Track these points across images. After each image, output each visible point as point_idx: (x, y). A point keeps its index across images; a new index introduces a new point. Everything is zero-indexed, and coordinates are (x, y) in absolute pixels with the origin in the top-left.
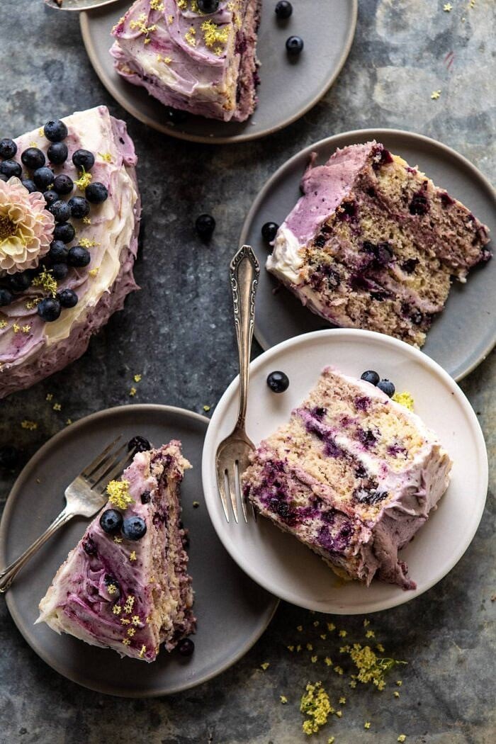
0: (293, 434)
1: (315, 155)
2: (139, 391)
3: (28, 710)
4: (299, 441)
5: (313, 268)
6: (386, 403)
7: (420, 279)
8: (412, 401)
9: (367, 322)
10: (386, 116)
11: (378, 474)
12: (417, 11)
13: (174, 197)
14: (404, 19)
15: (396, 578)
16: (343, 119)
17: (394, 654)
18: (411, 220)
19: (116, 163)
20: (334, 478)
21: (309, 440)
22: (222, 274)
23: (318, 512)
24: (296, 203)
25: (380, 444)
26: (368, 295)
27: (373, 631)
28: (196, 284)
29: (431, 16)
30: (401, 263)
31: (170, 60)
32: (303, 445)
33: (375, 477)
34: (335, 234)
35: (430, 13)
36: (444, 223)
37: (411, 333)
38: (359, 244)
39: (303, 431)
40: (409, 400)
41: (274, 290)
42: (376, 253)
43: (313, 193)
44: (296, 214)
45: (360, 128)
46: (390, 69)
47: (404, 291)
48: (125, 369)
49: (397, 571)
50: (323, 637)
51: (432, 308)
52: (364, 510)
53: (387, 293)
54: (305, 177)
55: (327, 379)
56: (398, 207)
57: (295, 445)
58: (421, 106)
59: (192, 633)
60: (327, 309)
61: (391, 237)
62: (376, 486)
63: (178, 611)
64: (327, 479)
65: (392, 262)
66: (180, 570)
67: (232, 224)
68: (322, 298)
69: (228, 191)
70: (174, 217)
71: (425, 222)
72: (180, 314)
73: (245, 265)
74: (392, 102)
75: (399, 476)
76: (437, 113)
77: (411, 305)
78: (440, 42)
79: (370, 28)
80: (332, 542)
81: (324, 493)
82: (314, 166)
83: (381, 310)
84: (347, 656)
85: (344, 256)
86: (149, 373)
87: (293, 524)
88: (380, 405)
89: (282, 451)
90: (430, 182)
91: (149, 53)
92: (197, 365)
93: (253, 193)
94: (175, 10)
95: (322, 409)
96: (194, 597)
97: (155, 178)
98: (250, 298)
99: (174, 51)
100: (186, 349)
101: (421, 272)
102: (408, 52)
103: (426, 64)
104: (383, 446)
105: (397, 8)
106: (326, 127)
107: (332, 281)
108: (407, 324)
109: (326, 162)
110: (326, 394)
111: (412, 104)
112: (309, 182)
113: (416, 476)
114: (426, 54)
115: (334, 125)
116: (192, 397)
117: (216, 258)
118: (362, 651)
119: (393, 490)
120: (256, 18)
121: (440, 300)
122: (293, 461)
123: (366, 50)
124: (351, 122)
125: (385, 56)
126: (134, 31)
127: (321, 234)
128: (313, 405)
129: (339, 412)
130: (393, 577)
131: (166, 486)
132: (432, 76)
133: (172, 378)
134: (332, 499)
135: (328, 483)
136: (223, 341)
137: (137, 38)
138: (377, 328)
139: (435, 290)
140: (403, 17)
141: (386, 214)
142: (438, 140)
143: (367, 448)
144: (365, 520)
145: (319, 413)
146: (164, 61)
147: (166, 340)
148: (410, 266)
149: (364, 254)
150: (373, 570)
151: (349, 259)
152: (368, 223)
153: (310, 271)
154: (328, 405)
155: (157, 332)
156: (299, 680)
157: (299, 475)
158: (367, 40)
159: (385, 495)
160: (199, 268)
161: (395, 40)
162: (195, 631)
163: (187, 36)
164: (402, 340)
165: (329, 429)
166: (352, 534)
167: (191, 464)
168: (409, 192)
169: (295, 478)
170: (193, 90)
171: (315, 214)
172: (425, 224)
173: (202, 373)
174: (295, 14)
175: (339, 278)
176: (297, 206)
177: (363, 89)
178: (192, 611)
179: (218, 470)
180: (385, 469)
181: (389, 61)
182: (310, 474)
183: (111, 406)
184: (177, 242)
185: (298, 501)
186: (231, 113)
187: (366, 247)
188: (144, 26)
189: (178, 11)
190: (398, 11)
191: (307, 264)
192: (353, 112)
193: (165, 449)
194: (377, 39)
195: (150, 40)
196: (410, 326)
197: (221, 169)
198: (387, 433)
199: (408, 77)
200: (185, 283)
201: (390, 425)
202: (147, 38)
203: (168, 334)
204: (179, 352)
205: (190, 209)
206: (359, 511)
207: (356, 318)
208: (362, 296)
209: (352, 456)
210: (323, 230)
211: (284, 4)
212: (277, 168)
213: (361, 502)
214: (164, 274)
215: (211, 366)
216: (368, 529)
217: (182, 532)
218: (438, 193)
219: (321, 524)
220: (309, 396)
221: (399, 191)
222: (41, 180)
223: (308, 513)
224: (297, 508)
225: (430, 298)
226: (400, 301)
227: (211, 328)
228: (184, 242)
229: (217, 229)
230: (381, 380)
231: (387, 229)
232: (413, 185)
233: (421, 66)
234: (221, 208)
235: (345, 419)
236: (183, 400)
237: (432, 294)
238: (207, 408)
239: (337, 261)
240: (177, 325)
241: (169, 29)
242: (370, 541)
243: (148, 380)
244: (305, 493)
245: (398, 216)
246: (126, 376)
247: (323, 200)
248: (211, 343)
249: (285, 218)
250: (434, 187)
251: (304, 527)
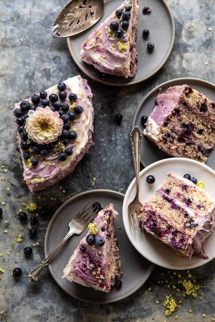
0: (157, 200)
1: (160, 89)
2: (95, 184)
3: (59, 309)
4: (160, 203)
5: (163, 135)
6: (195, 187)
7: (205, 137)
8: (204, 185)
9: (184, 154)
10: (187, 72)
11: (194, 216)
12: (198, 31)
13: (106, 107)
14: (193, 34)
15: (200, 255)
16: (170, 74)
17: (199, 283)
18: (200, 114)
19: (85, 98)
20: (176, 218)
21: (164, 202)
22: (126, 137)
23: (170, 232)
24: (154, 108)
25: (193, 204)
26: (185, 144)
27: (191, 274)
28: (116, 141)
29: (203, 33)
30: (197, 131)
31: (105, 57)
32: (162, 204)
33: (192, 217)
34: (172, 121)
35: (203, 32)
36: (213, 114)
37: (201, 157)
38: (181, 125)
39: (162, 199)
40: (202, 185)
41: (147, 142)
42: (188, 128)
43: (161, 105)
44: (155, 113)
45: (178, 78)
46: (188, 54)
47: (198, 142)
48: (90, 175)
49: (201, 252)
50: (172, 277)
51: (209, 147)
52: (189, 231)
53: (192, 143)
54: (157, 98)
55: (170, 177)
56: (195, 109)
57: (159, 204)
58: (201, 68)
59: (121, 278)
60: (169, 150)
61: (193, 121)
62: (193, 221)
63: (116, 270)
64: (173, 218)
65: (193, 131)
66: (116, 254)
67: (129, 117)
68: (167, 146)
69: (127, 104)
70: (106, 115)
71: (206, 114)
72: (110, 153)
73: (136, 134)
74: (190, 67)
75: (202, 217)
76: (207, 70)
77: (201, 147)
78: (208, 43)
79: (180, 38)
80: (177, 244)
81: (173, 224)
82: (160, 93)
83: (190, 150)
84: (181, 284)
85: (175, 130)
86: (99, 177)
87: (161, 236)
88: (192, 188)
89: (154, 207)
90: (208, 99)
91: (97, 54)
92: (118, 173)
93: (136, 104)
94: (106, 37)
95: (169, 190)
96: (121, 264)
97: (98, 100)
98: (138, 147)
99: (106, 53)
100: (113, 167)
101: (205, 134)
102: (195, 47)
103: (202, 51)
104: (195, 205)
105: (190, 30)
106: (164, 77)
107: (171, 140)
108: (200, 154)
109: (165, 91)
110: (170, 184)
111: (198, 67)
112: (159, 100)
113: (209, 217)
114: (202, 48)
115: (167, 76)
116: (116, 186)
117: (123, 130)
118: (188, 282)
119: (200, 223)
120: (135, 37)
121: (212, 144)
122: (159, 211)
123: (179, 47)
124: (174, 75)
125: (186, 49)
126: (90, 46)
127: (166, 121)
128: (165, 188)
129: (176, 191)
130: (200, 254)
131: (109, 223)
132: (205, 56)
133: (108, 178)
134: (176, 227)
135: (173, 220)
136: (127, 163)
137: (91, 49)
138: (188, 156)
139: (211, 141)
140: (192, 33)
141: (191, 112)
142: (208, 81)
143: (188, 206)
144: (190, 235)
145: (168, 191)
146: (102, 57)
147: (105, 163)
148: (200, 132)
149: (183, 128)
150: (192, 253)
151: (177, 131)
152: (184, 116)
153: (162, 136)
154: (171, 188)
155: (101, 160)
156: (163, 295)
157: (162, 217)
158: (179, 43)
159: (197, 225)
160: (117, 135)
161: (189, 43)
162: (122, 277)
163: (111, 47)
164: (198, 161)
165: (172, 198)
166: (185, 241)
167: (118, 213)
168: (199, 103)
169: (160, 218)
170: (114, 68)
171: (163, 114)
172: (206, 115)
173: (120, 176)
174: (151, 35)
175: (173, 138)
176: (155, 110)
177: (178, 62)
178: (120, 269)
179: (129, 215)
180: (196, 214)
181: (188, 51)
182: (166, 216)
183: (85, 191)
184: (107, 125)
185: (162, 227)
186: (128, 75)
187: (184, 125)
188: (94, 44)
189: (108, 38)
190: (190, 31)
191: (161, 133)
192: (174, 71)
193: (108, 208)
194: (183, 42)
195: (97, 49)
196: (201, 155)
197: (123, 95)
198: (196, 199)
199: (195, 57)
200: (111, 140)
201: (197, 197)
202: (96, 48)
203: (106, 161)
204: (110, 168)
205: (112, 112)
206: (187, 231)
207: (180, 153)
208: (182, 144)
209: (183, 209)
210: (167, 120)
211: (146, 31)
212: (146, 95)
213: (188, 228)
214: (103, 137)
215: (123, 173)
216: (191, 239)
217: (116, 239)
218: (211, 103)
219: (172, 236)
220: (163, 184)
221: (196, 103)
222: (57, 106)
223: (166, 232)
224: (162, 230)
225: (209, 143)
226: (197, 146)
227: (122, 158)
228: (110, 125)
229: (123, 119)
230: (191, 178)
231: (191, 118)
232: (201, 101)
233: (200, 52)
234: (124, 110)
235: (179, 194)
236: (113, 187)
237: (209, 142)
238: (122, 189)
239: (172, 131)
240: (109, 158)
241: (104, 45)
242: (192, 243)
243: (99, 179)
244: (165, 224)
245: (195, 113)
246: (90, 178)
247: (166, 108)
248: (122, 164)
249: (150, 114)
250: (209, 101)
251: (165, 238)
